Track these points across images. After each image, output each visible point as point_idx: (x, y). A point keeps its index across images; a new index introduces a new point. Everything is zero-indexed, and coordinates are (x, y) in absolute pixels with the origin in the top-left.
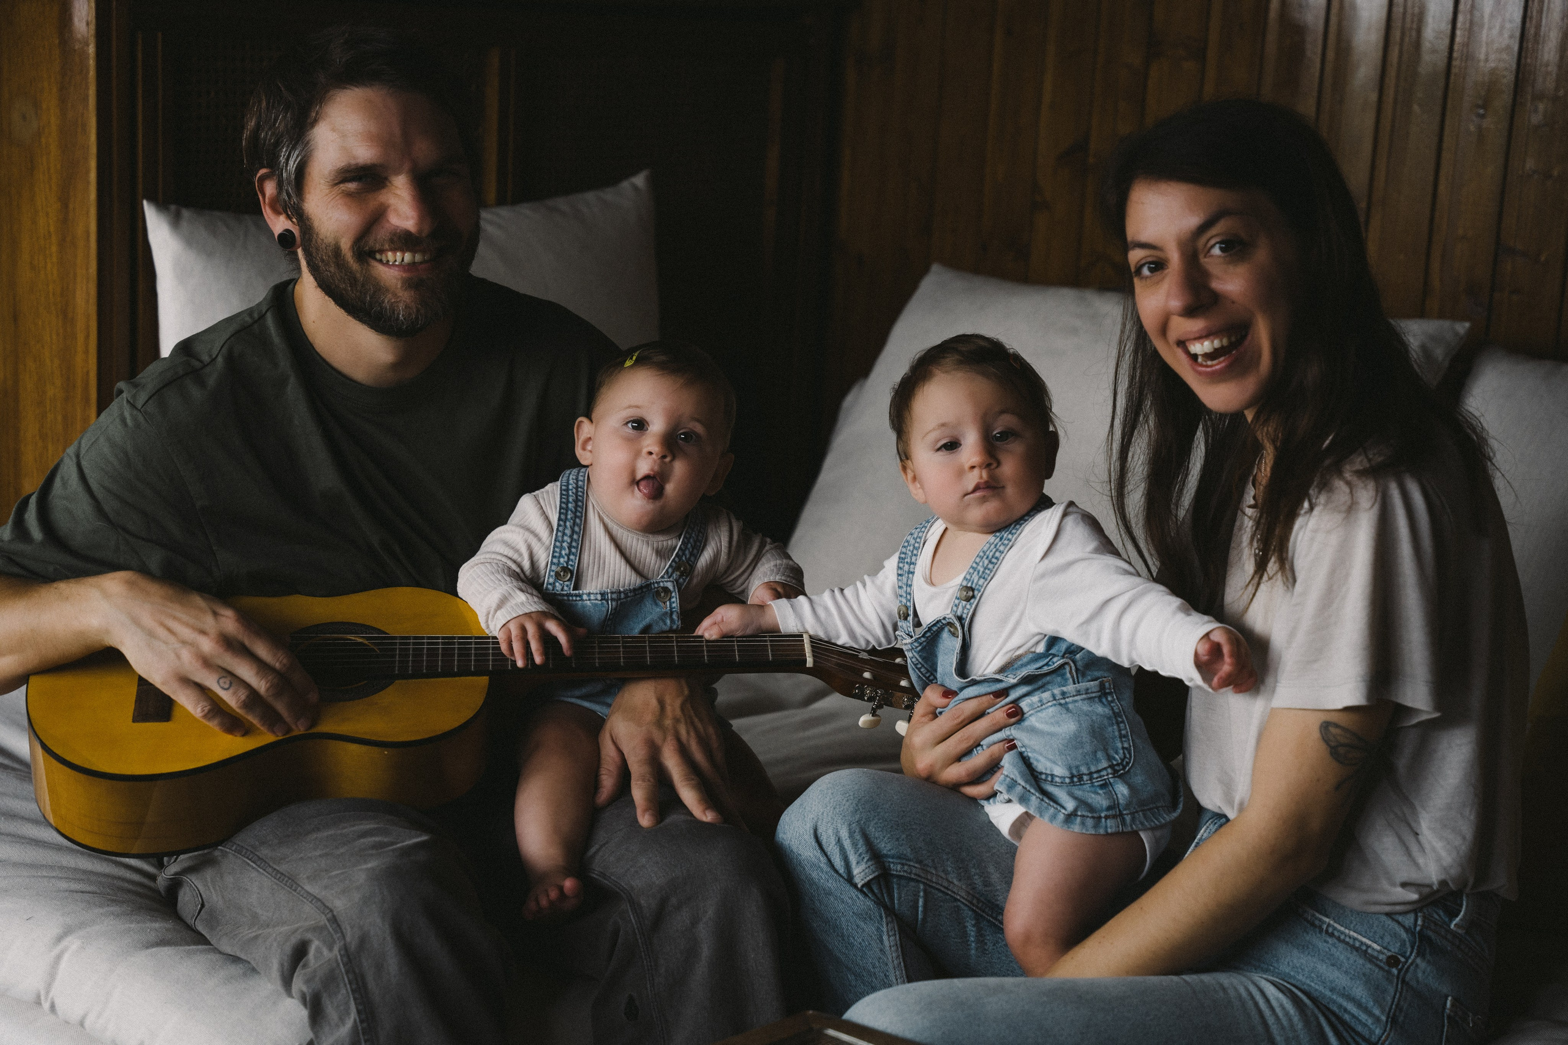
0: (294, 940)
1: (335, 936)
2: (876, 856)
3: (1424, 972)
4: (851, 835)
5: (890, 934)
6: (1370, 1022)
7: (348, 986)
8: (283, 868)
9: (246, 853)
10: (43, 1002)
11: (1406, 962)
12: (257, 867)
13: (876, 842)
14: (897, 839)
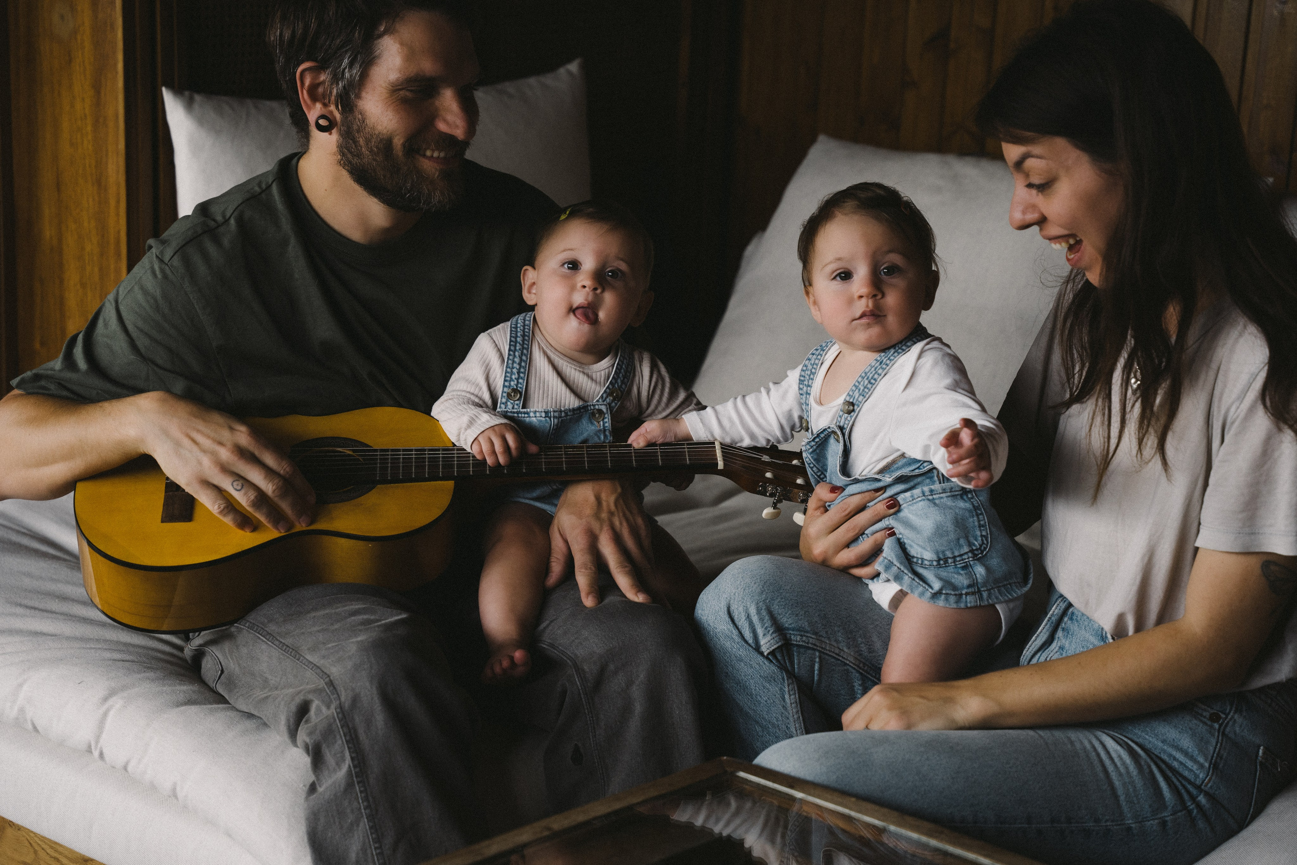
0: (298, 700)
1: (332, 697)
2: (779, 629)
3: (1241, 726)
4: (759, 612)
5: (791, 693)
6: (1195, 768)
7: (343, 738)
8: (288, 641)
9: (257, 629)
10: (93, 751)
11: (1226, 718)
12: (266, 640)
13: (779, 617)
14: (797, 615)
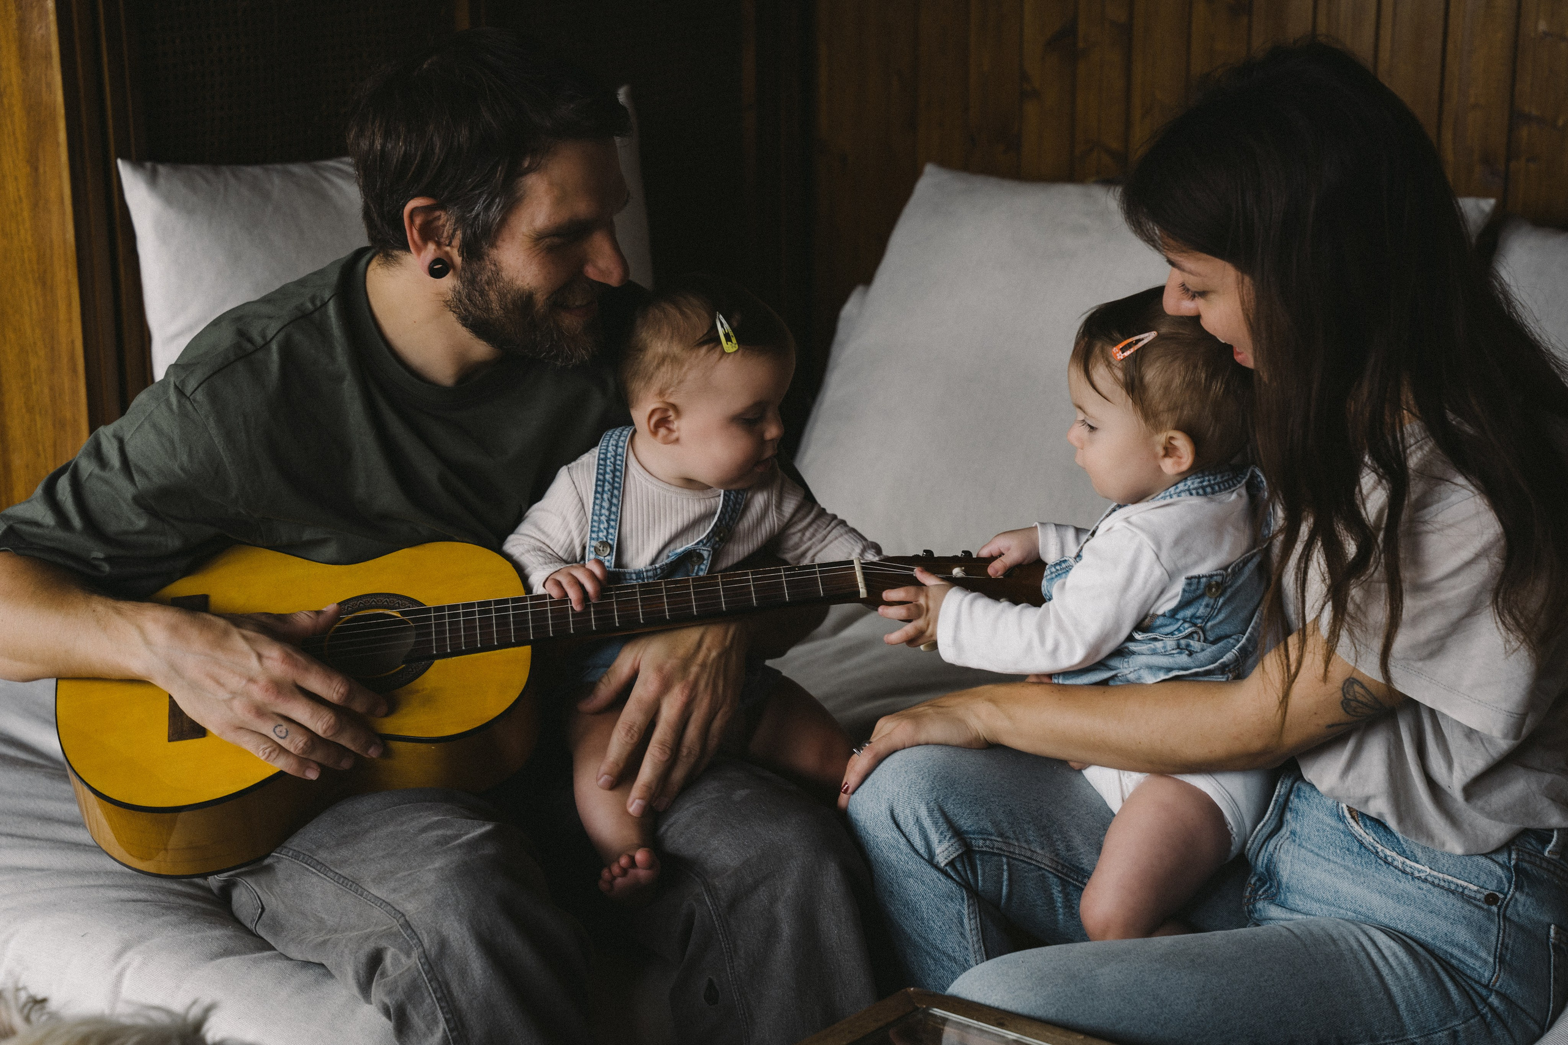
0: (369, 947)
1: (410, 942)
2: (958, 833)
3: (1524, 906)
4: (930, 812)
5: (971, 917)
6: (1478, 964)
7: (433, 995)
8: (345, 871)
9: (303, 858)
11: (1506, 898)
12: (317, 872)
13: (956, 819)
14: (977, 814)
